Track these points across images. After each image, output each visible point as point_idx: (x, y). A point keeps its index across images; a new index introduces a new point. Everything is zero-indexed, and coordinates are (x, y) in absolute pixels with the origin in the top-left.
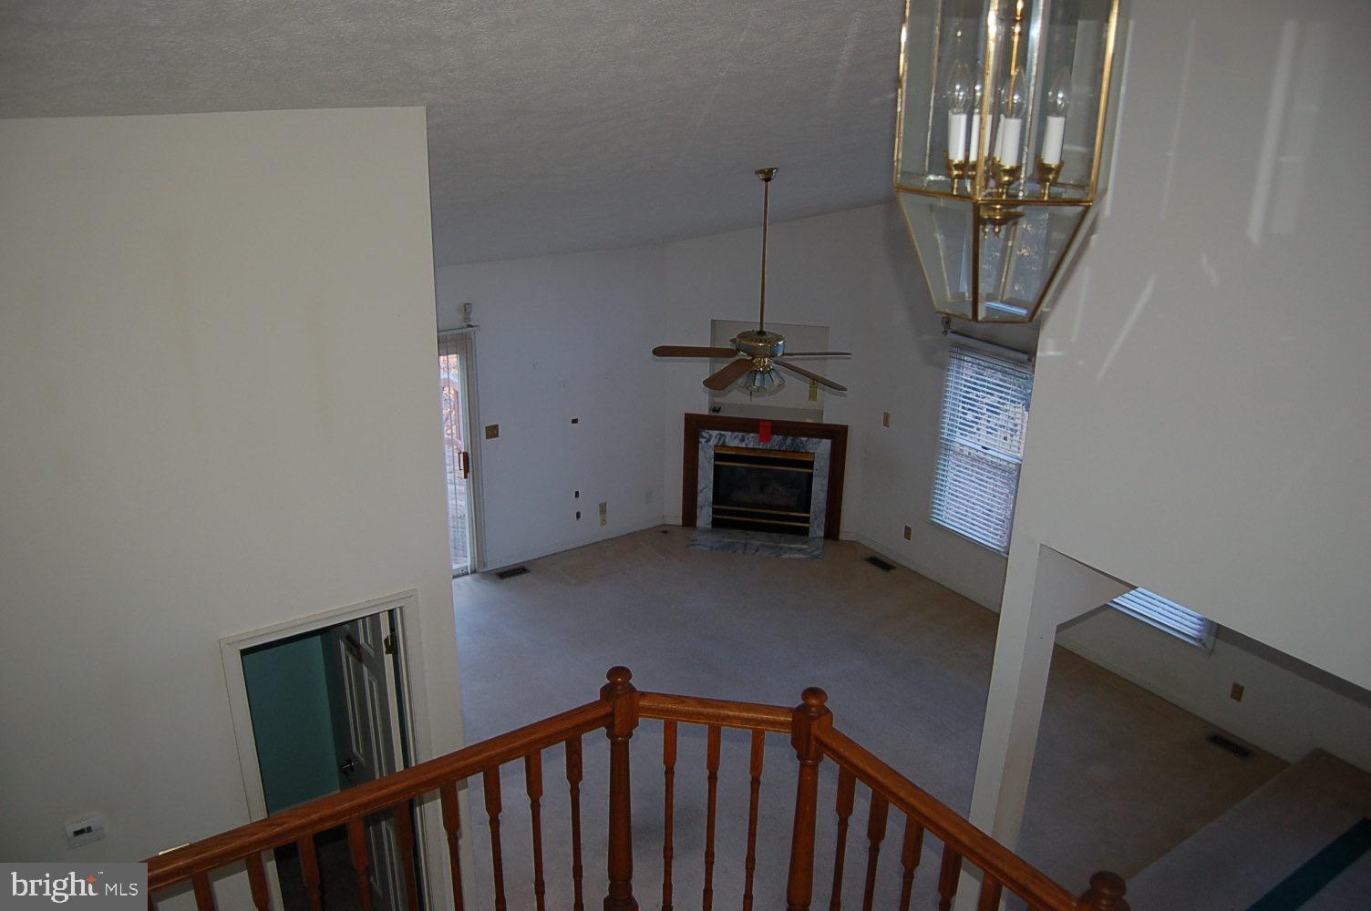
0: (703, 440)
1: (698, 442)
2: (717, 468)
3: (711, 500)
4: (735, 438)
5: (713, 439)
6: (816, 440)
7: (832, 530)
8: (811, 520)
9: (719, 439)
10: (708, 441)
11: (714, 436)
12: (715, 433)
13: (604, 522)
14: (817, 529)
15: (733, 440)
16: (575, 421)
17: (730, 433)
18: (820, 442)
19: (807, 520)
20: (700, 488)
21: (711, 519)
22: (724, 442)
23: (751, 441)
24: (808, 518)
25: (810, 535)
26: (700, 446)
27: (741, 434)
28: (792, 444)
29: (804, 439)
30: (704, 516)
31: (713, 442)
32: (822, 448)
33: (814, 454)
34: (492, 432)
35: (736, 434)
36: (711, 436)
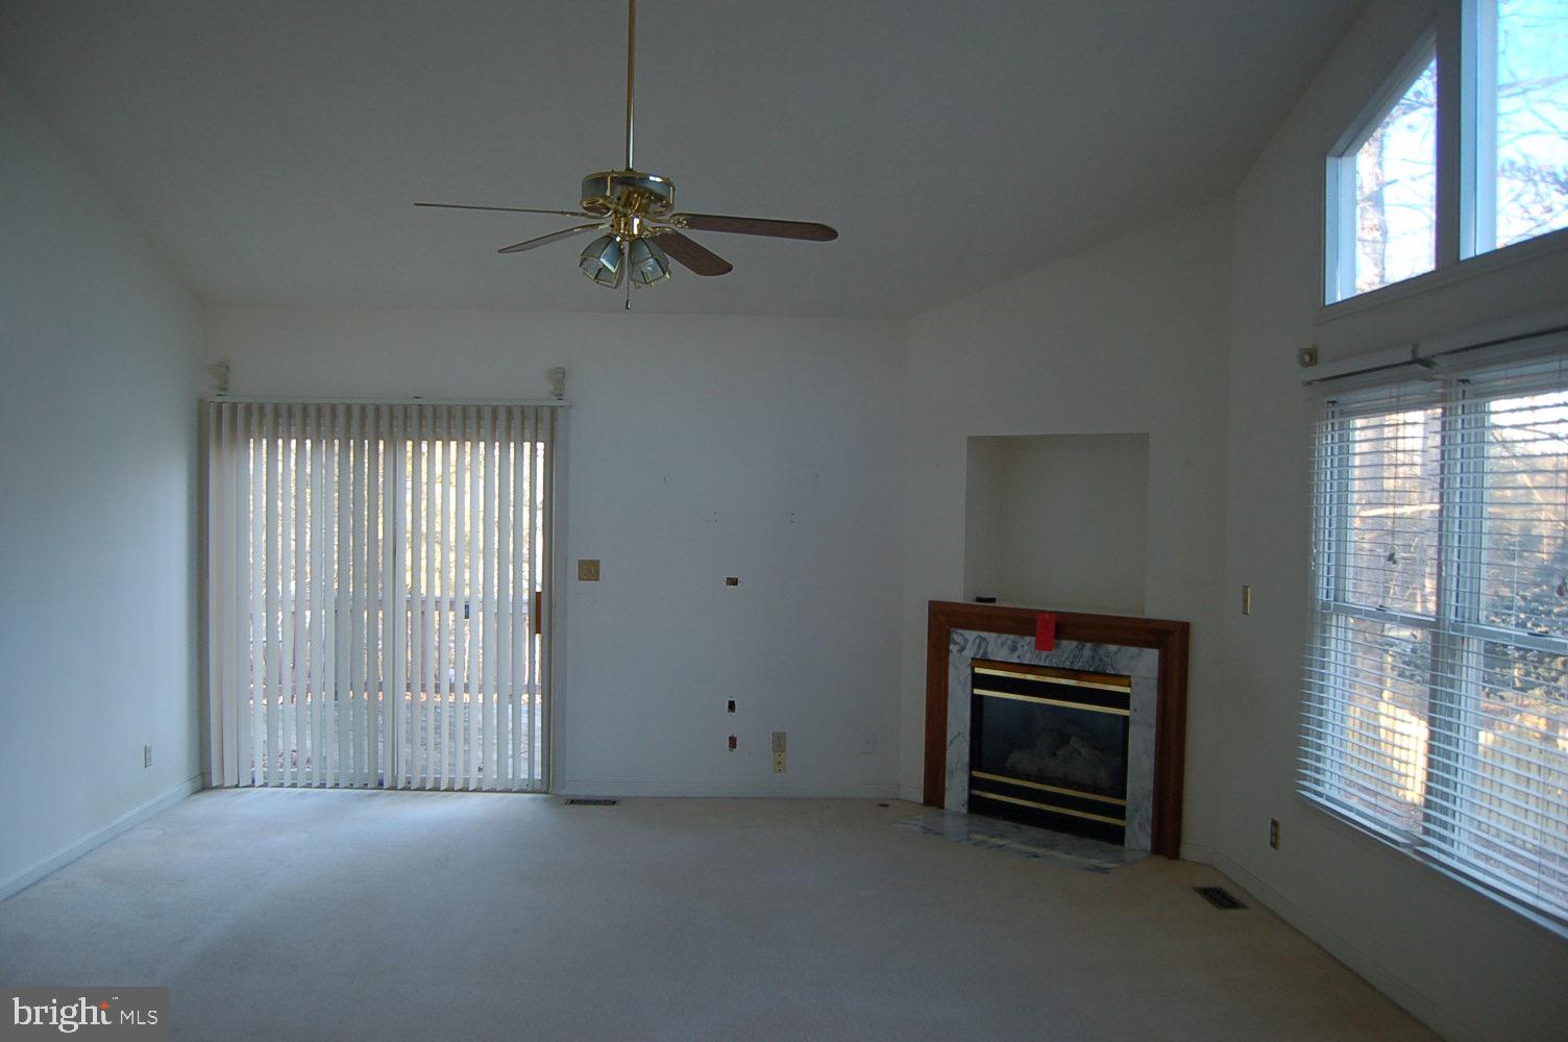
0: (953, 648)
1: (948, 652)
2: (977, 702)
3: (967, 759)
4: (1003, 644)
5: (969, 645)
6: (1134, 650)
7: (1167, 839)
8: (1127, 814)
9: (979, 647)
10: (963, 649)
11: (971, 639)
12: (972, 635)
13: (780, 766)
14: (1139, 836)
15: (998, 646)
16: (733, 582)
17: (994, 635)
18: (1139, 655)
19: (1119, 812)
20: (949, 737)
21: (966, 797)
22: (986, 653)
23: (1025, 649)
24: (1123, 808)
25: (1126, 845)
26: (951, 658)
27: (1012, 636)
28: (1093, 658)
29: (1112, 648)
30: (957, 790)
31: (969, 653)
32: (1142, 665)
33: (1129, 677)
34: (589, 571)
35: (1004, 636)
36: (966, 641)
